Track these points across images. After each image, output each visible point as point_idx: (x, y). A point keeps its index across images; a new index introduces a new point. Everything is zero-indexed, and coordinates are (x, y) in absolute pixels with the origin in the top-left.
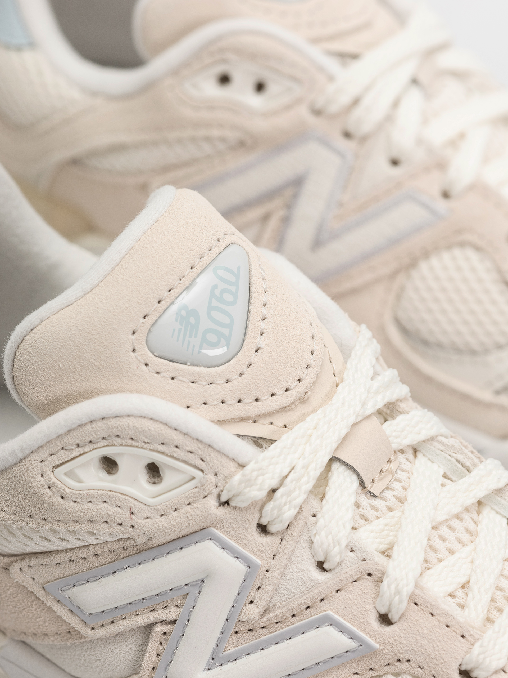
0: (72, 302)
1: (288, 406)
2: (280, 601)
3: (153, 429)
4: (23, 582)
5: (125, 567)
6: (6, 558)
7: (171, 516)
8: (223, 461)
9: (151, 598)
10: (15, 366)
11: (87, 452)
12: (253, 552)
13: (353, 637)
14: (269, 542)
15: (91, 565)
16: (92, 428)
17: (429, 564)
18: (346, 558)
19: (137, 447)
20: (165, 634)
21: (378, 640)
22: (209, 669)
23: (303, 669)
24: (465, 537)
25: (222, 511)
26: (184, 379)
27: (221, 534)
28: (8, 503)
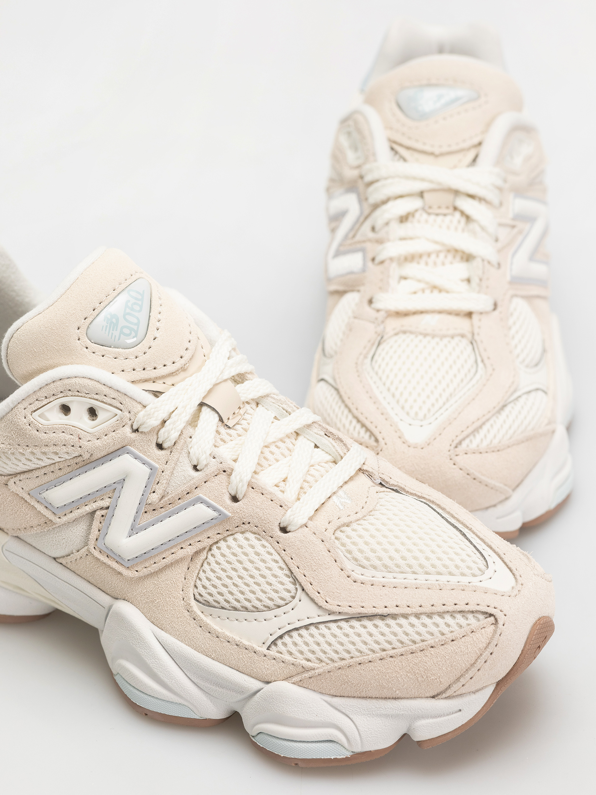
0: (41, 312)
1: (175, 372)
2: (171, 490)
3: (90, 385)
4: (16, 491)
5: (77, 475)
6: (5, 477)
7: (103, 439)
8: (133, 404)
9: (93, 493)
10: (8, 353)
11: (52, 401)
12: (153, 460)
13: (215, 509)
14: (163, 454)
15: (57, 475)
16: (54, 386)
17: (263, 468)
18: (210, 462)
19: (81, 396)
20: (103, 516)
21: (230, 511)
22: (130, 537)
23: (186, 532)
24: (286, 452)
25: (134, 435)
26: (110, 356)
27: (134, 450)
28: (6, 438)
